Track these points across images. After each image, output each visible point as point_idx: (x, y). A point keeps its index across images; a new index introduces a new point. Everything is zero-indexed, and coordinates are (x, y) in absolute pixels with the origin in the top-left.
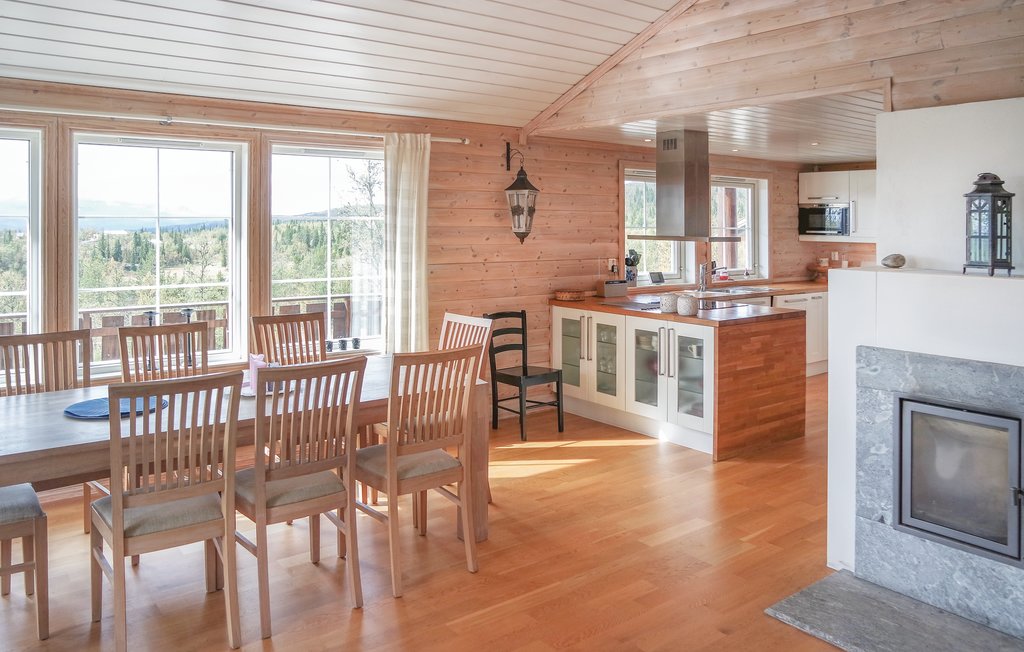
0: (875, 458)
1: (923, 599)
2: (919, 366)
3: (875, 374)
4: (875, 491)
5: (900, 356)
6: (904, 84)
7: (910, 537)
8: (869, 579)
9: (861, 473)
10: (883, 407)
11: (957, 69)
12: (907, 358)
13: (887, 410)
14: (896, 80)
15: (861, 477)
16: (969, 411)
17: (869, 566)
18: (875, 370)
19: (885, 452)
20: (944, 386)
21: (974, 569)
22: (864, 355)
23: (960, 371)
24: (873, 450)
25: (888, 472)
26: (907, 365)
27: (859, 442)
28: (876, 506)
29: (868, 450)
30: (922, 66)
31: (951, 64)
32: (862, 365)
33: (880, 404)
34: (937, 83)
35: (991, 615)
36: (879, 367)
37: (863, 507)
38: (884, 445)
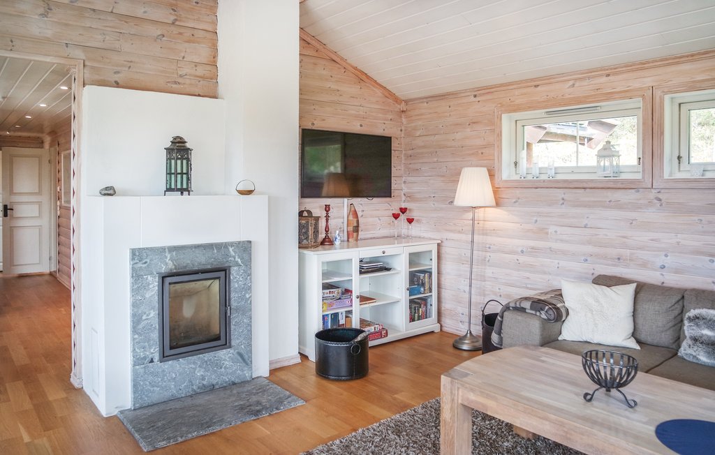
0: (146, 322)
1: (179, 396)
2: (174, 253)
3: (146, 265)
4: (146, 344)
5: (162, 250)
6: (93, 68)
7: (170, 362)
8: (144, 405)
9: (136, 336)
10: (151, 286)
11: (130, 67)
12: (167, 250)
13: (154, 287)
14: (87, 63)
15: (136, 339)
16: (202, 273)
17: (143, 396)
18: (146, 263)
19: (152, 316)
20: (189, 262)
21: (206, 362)
22: (137, 254)
23: (197, 251)
24: (144, 317)
25: (155, 328)
26: (167, 255)
27: (134, 315)
28: (148, 353)
29: (141, 318)
30: (107, 58)
31: (126, 63)
32: (135, 262)
33: (149, 284)
34: (117, 72)
35: (214, 382)
36: (148, 261)
37: (138, 359)
38: (152, 311)
